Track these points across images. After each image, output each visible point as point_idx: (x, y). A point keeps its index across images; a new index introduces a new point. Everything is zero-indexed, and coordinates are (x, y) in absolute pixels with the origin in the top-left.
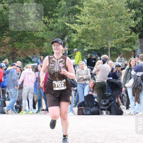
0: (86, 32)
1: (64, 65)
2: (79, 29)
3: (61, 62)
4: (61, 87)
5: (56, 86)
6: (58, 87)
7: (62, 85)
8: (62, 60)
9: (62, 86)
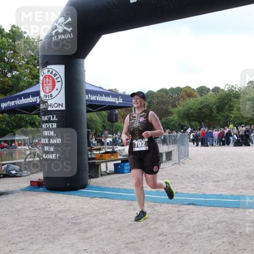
0: (236, 117)
1: (145, 119)
2: (233, 116)
3: (141, 116)
4: (141, 147)
5: (136, 146)
6: (138, 147)
7: (142, 144)
8: (143, 114)
9: (143, 146)
